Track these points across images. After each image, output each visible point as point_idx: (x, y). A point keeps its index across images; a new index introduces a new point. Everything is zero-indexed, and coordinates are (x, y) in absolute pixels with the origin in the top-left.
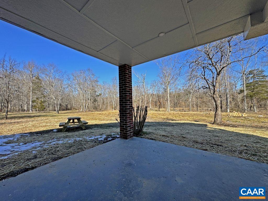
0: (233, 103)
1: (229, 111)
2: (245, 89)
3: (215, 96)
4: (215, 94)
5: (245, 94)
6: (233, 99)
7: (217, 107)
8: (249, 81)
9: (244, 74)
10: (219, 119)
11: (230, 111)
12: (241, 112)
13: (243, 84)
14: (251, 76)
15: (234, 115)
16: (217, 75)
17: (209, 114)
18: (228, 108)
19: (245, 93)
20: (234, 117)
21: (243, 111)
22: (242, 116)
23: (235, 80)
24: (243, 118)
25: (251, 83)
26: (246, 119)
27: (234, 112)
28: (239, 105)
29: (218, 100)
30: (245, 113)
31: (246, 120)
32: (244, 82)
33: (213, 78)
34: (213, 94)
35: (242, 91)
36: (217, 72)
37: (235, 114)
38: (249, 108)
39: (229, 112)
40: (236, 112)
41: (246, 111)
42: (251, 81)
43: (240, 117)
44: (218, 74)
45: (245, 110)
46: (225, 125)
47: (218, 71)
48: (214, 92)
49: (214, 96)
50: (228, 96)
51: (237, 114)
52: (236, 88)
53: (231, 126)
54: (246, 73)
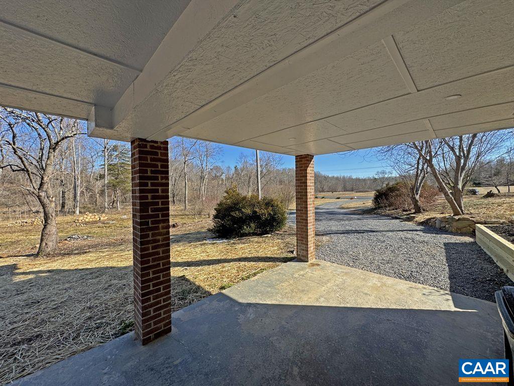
0: (87, 195)
1: (78, 212)
2: (106, 174)
3: (43, 194)
4: (44, 189)
5: (106, 182)
6: (87, 189)
7: (47, 217)
8: (112, 161)
9: (105, 148)
10: (50, 244)
11: (80, 212)
12: (98, 212)
13: (104, 165)
14: (116, 153)
15: (87, 220)
16: (50, 148)
17: (32, 223)
18: (77, 207)
19: (106, 179)
20: (86, 223)
21: (101, 210)
22: (100, 219)
23: (93, 154)
24: (101, 225)
25: (115, 165)
26: (106, 225)
27: (86, 213)
28: (96, 200)
29: (51, 201)
30: (104, 215)
31: (105, 227)
32: (106, 162)
33: (42, 149)
34: (39, 189)
35: (102, 177)
36: (50, 142)
37: (89, 217)
38: (111, 204)
39: (78, 214)
40: (91, 215)
41: (107, 209)
42: (115, 161)
43: (96, 222)
44: (53, 148)
45: (105, 208)
46: (65, 254)
47: (53, 141)
48: (42, 184)
49: (41, 194)
50: (78, 183)
51: (93, 217)
52: (94, 168)
53: (76, 254)
54: (109, 147)
